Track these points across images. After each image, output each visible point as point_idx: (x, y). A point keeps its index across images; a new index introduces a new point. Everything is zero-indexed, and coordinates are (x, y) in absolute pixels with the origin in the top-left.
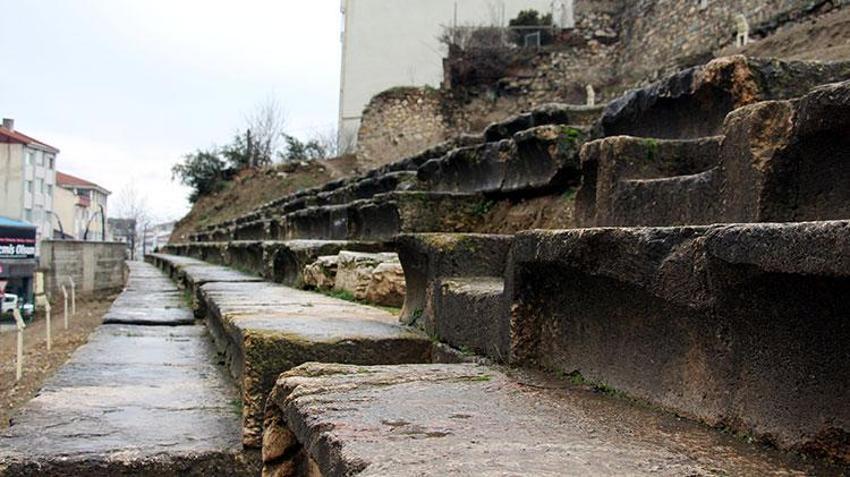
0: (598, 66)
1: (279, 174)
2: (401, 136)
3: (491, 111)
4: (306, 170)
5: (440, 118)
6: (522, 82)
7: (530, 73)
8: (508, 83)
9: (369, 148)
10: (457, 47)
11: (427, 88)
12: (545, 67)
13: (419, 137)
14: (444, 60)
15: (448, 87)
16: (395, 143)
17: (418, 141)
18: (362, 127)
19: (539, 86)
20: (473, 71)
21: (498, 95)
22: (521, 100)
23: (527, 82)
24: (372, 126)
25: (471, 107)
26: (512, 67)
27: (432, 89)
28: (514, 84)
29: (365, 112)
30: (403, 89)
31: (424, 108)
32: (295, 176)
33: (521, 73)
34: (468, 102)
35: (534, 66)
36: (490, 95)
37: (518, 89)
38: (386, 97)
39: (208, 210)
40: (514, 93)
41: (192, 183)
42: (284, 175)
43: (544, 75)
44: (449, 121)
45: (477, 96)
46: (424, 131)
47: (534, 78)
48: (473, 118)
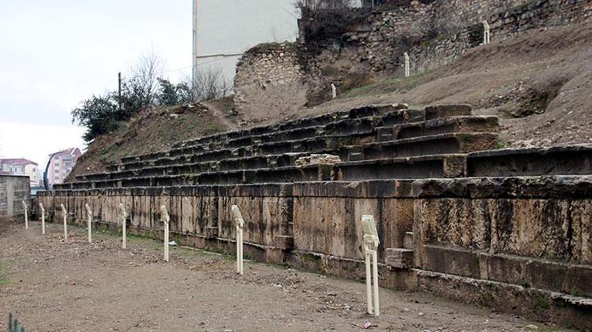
0: (419, 21)
1: (172, 115)
2: (268, 82)
3: (337, 59)
4: (193, 111)
5: (298, 67)
6: (361, 35)
7: (366, 28)
8: (349, 37)
9: (243, 92)
10: (309, 10)
11: (287, 43)
12: (378, 23)
13: (282, 82)
14: (298, 20)
15: (303, 42)
16: (264, 88)
17: (282, 86)
18: (237, 76)
19: (374, 38)
20: (322, 29)
21: (342, 46)
22: (360, 50)
23: (365, 35)
24: (246, 76)
25: (321, 57)
26: (352, 24)
27: (290, 44)
28: (354, 37)
29: (239, 65)
30: (268, 45)
31: (285, 60)
32: (185, 116)
33: (359, 29)
34: (319, 53)
35: (370, 23)
36: (336, 47)
37: (358, 41)
38: (255, 52)
39: (108, 145)
40: (355, 44)
41: (88, 123)
42: (176, 116)
43: (378, 30)
44: (305, 69)
45: (325, 48)
46: (286, 78)
47: (370, 32)
48: (323, 66)
